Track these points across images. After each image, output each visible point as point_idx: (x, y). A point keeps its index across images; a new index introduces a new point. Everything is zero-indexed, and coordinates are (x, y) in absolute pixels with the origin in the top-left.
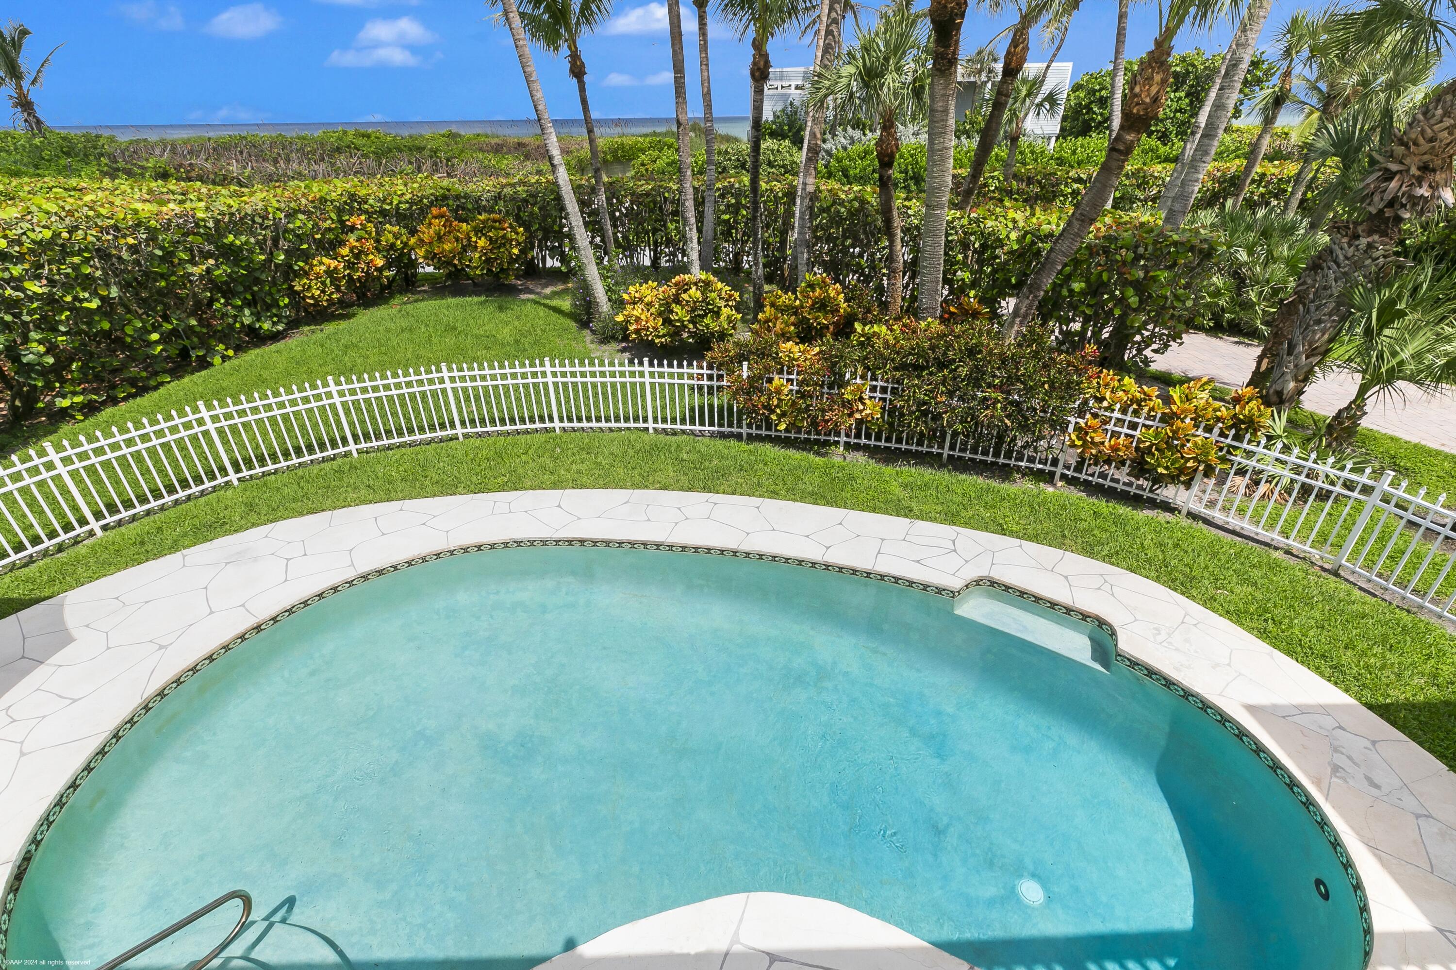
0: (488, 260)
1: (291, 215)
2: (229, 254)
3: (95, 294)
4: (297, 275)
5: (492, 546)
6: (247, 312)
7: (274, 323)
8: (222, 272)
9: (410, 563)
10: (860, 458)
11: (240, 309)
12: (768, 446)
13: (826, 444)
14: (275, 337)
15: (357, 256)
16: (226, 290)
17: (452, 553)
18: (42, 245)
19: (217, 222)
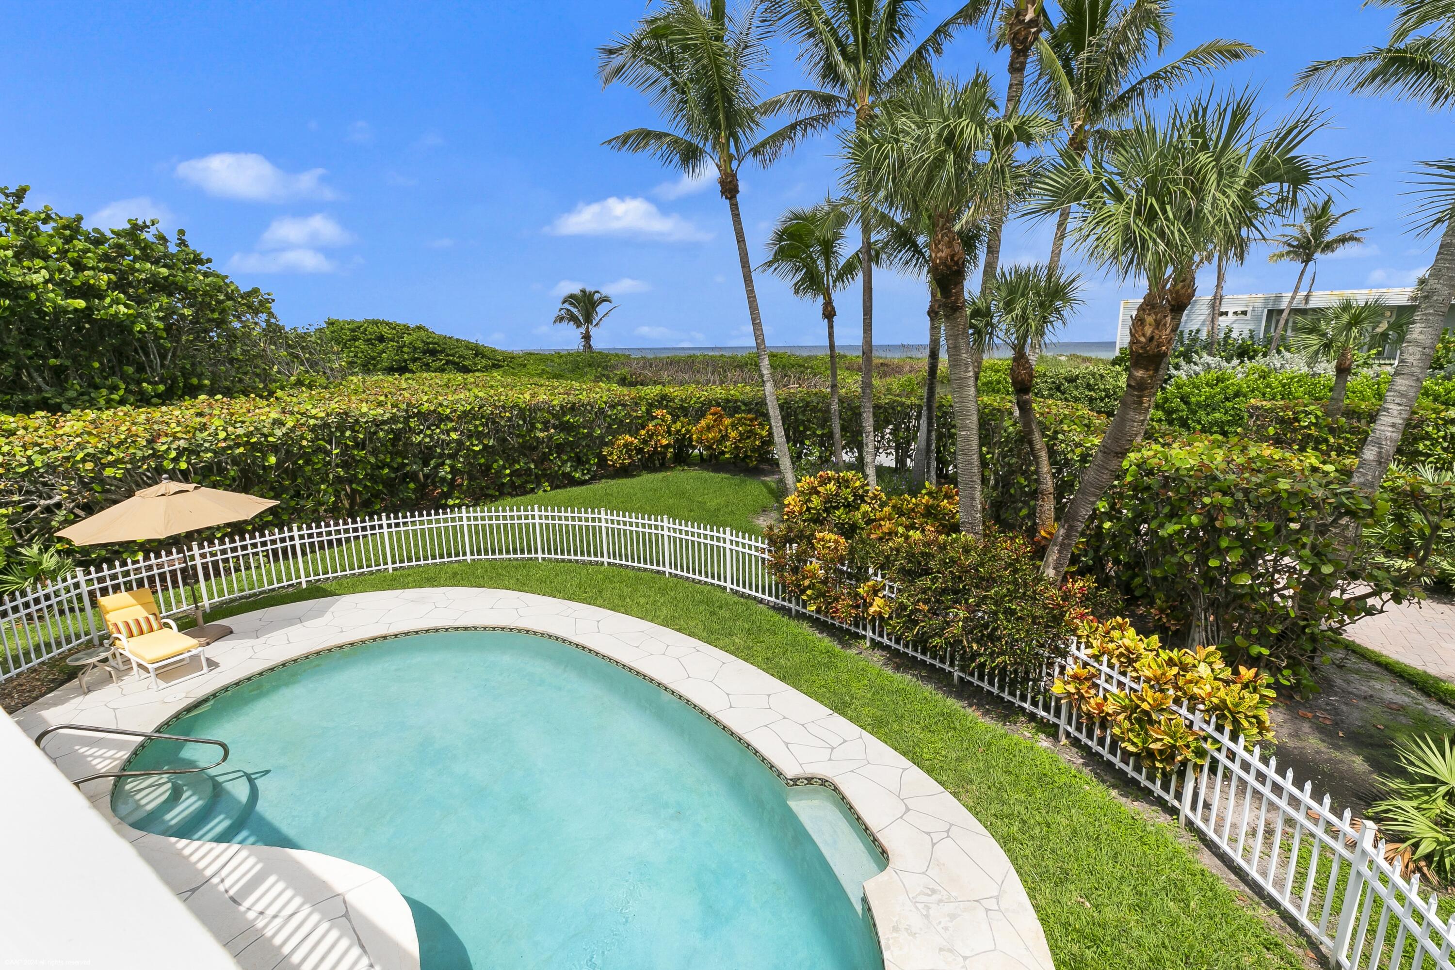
0: (737, 447)
1: (613, 407)
2: (565, 427)
3: (481, 442)
4: (606, 444)
5: (535, 633)
6: (569, 464)
7: (583, 474)
8: (560, 437)
9: (485, 628)
10: (878, 656)
11: (564, 462)
12: (805, 625)
13: (857, 636)
14: (583, 483)
15: (651, 437)
16: (560, 449)
17: (511, 629)
18: (465, 413)
19: (562, 407)
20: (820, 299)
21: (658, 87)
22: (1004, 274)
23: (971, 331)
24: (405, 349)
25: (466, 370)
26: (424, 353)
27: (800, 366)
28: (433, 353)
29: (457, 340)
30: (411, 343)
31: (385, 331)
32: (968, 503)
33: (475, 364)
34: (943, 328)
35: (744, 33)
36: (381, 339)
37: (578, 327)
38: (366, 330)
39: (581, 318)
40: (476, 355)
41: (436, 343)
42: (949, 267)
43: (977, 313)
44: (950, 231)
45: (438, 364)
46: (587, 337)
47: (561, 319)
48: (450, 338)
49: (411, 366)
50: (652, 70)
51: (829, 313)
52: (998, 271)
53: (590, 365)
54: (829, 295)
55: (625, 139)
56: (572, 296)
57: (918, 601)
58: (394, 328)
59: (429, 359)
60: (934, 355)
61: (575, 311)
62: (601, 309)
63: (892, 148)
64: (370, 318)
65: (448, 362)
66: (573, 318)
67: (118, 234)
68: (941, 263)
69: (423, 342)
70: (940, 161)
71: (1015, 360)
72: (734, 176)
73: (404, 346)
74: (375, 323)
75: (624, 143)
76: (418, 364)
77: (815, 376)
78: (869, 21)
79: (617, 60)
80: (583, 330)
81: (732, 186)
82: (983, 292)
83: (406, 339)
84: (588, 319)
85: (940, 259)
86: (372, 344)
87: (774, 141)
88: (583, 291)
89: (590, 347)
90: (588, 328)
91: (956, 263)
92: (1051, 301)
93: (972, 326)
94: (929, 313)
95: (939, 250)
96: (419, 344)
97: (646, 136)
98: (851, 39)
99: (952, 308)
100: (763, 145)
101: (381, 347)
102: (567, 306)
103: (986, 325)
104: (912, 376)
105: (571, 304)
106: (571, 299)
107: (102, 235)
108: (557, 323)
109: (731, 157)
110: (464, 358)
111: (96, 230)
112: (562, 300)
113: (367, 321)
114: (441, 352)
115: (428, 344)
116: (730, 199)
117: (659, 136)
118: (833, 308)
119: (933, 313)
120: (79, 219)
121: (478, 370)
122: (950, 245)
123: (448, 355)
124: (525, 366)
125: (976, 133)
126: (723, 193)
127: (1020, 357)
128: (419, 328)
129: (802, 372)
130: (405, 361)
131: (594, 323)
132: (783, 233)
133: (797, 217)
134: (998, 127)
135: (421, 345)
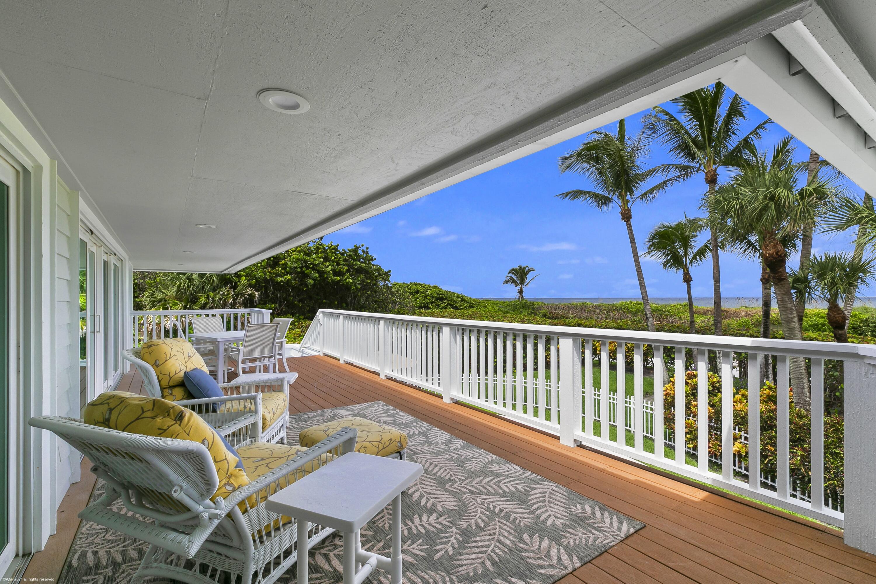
20: (681, 271)
21: (589, 173)
22: (815, 258)
23: (793, 291)
24: (428, 297)
25: (456, 308)
26: (437, 299)
27: (659, 310)
28: (442, 299)
29: (453, 293)
30: (431, 294)
31: (419, 288)
32: (800, 391)
33: (461, 306)
34: (773, 289)
35: (636, 144)
36: (417, 292)
37: (516, 286)
38: (411, 287)
39: (518, 281)
40: (462, 301)
41: (443, 295)
42: (775, 258)
43: (797, 280)
44: (774, 239)
45: (443, 305)
46: (521, 292)
47: (507, 282)
48: (450, 292)
49: (431, 306)
50: (586, 165)
51: (687, 279)
52: (812, 256)
53: (523, 307)
54: (687, 269)
55: (567, 194)
56: (513, 270)
57: (767, 444)
58: (424, 287)
59: (439, 303)
60: (767, 305)
61: (515, 278)
62: (529, 276)
63: (736, 203)
64: (413, 282)
65: (448, 304)
66: (513, 281)
67: (350, 251)
68: (769, 256)
69: (437, 293)
70: (765, 208)
71: (830, 309)
72: (629, 210)
73: (428, 295)
74: (415, 284)
75: (567, 196)
76: (433, 305)
77: (671, 316)
78: (712, 129)
79: (568, 162)
80: (519, 288)
81: (628, 216)
82: (801, 268)
83: (429, 292)
84: (522, 281)
85: (769, 254)
86: (413, 295)
87: (653, 191)
88: (520, 267)
89: (522, 297)
90: (522, 286)
91: (780, 256)
92: (854, 274)
93: (794, 288)
94: (761, 280)
95: (768, 250)
96: (435, 295)
97: (578, 193)
98: (700, 138)
99: (778, 279)
100: (646, 193)
101: (417, 296)
102: (511, 275)
103: (805, 287)
104: (748, 319)
105: (513, 274)
106: (513, 271)
107: (345, 251)
108: (505, 285)
109: (628, 201)
110: (456, 302)
111: (343, 250)
112: (508, 271)
113: (411, 283)
114: (445, 299)
115: (439, 295)
116: (627, 222)
117: (586, 193)
118: (690, 277)
119: (765, 281)
120: (338, 246)
121: (462, 309)
122: (775, 246)
123: (448, 301)
124: (486, 307)
125: (788, 196)
126: (622, 219)
127: (833, 307)
128: (435, 287)
129: (661, 314)
130: (427, 303)
131: (525, 284)
132: (655, 235)
133: (665, 227)
134: (802, 190)
135: (436, 295)
